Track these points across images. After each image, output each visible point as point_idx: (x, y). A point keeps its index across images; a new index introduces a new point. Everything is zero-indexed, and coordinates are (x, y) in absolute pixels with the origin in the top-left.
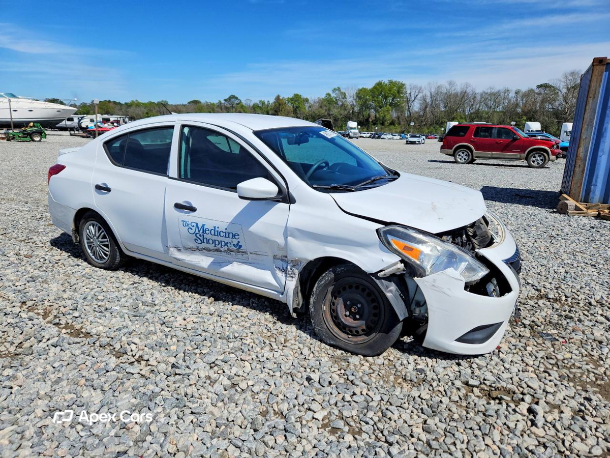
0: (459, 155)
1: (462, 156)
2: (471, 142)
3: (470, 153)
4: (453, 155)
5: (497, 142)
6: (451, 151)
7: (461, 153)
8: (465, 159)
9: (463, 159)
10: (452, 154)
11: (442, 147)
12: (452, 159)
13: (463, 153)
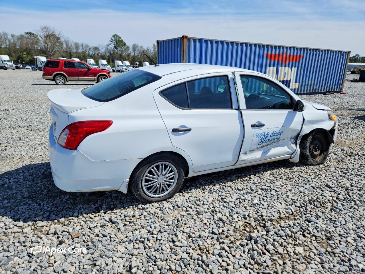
0: (58, 80)
1: (60, 80)
2: (64, 71)
3: (65, 78)
4: (54, 80)
5: (80, 71)
6: (51, 77)
7: (58, 78)
8: (62, 82)
9: (61, 82)
10: (52, 79)
11: (44, 75)
12: (54, 82)
13: (60, 78)
